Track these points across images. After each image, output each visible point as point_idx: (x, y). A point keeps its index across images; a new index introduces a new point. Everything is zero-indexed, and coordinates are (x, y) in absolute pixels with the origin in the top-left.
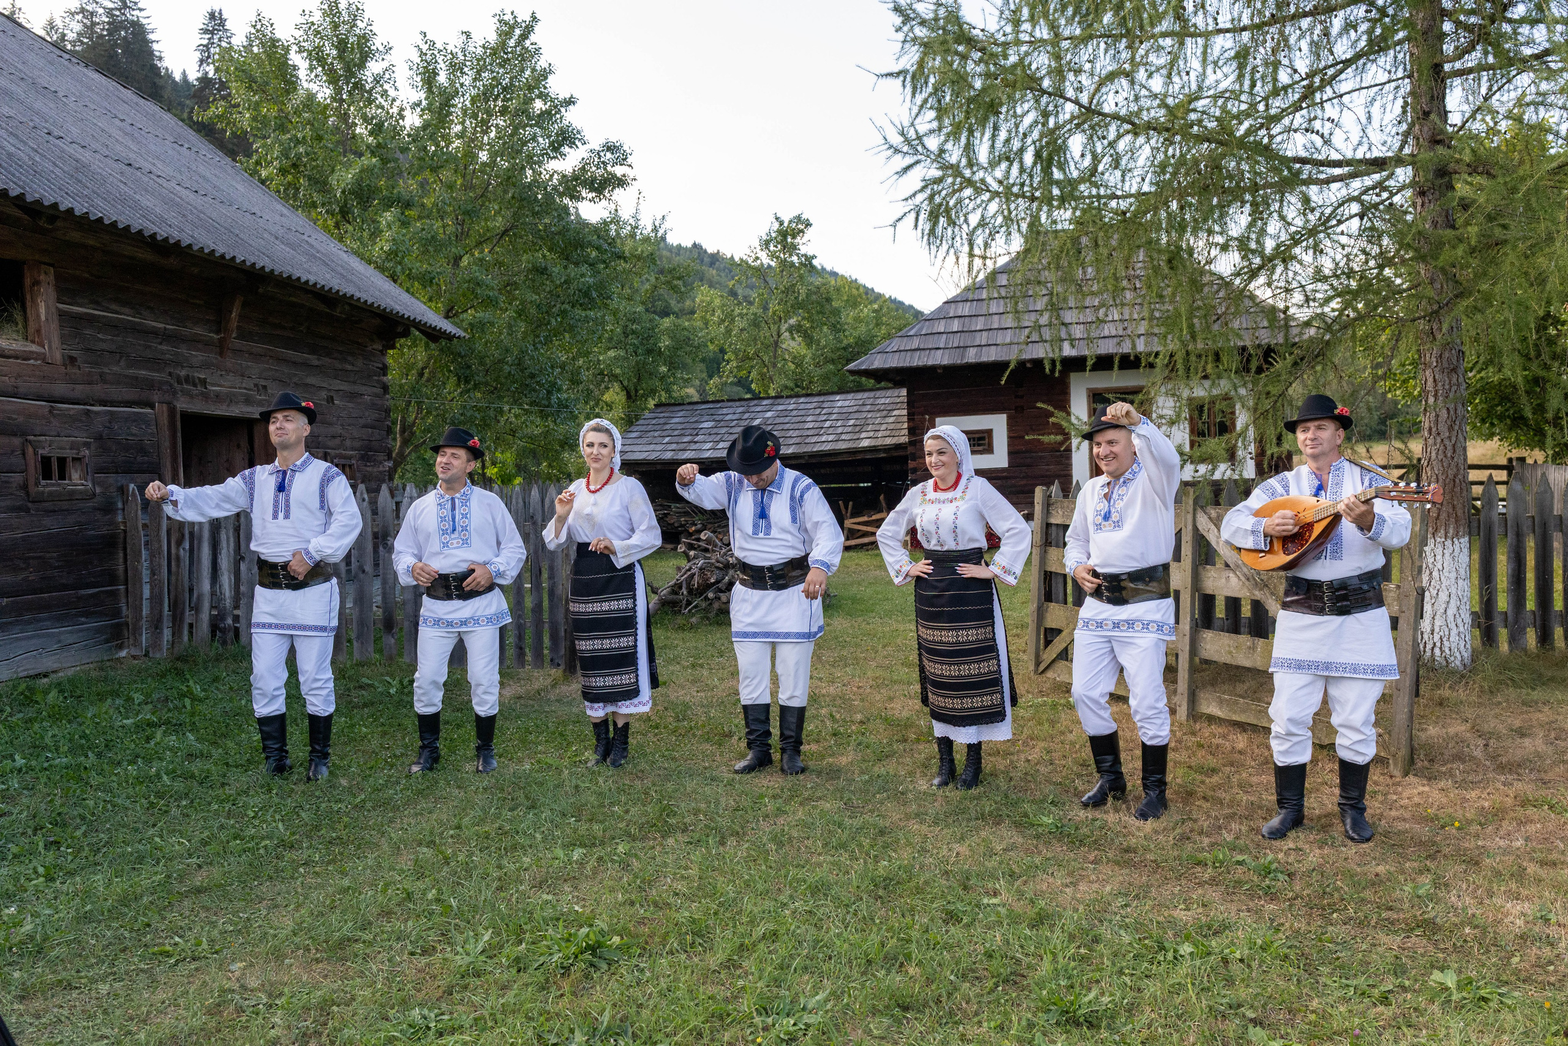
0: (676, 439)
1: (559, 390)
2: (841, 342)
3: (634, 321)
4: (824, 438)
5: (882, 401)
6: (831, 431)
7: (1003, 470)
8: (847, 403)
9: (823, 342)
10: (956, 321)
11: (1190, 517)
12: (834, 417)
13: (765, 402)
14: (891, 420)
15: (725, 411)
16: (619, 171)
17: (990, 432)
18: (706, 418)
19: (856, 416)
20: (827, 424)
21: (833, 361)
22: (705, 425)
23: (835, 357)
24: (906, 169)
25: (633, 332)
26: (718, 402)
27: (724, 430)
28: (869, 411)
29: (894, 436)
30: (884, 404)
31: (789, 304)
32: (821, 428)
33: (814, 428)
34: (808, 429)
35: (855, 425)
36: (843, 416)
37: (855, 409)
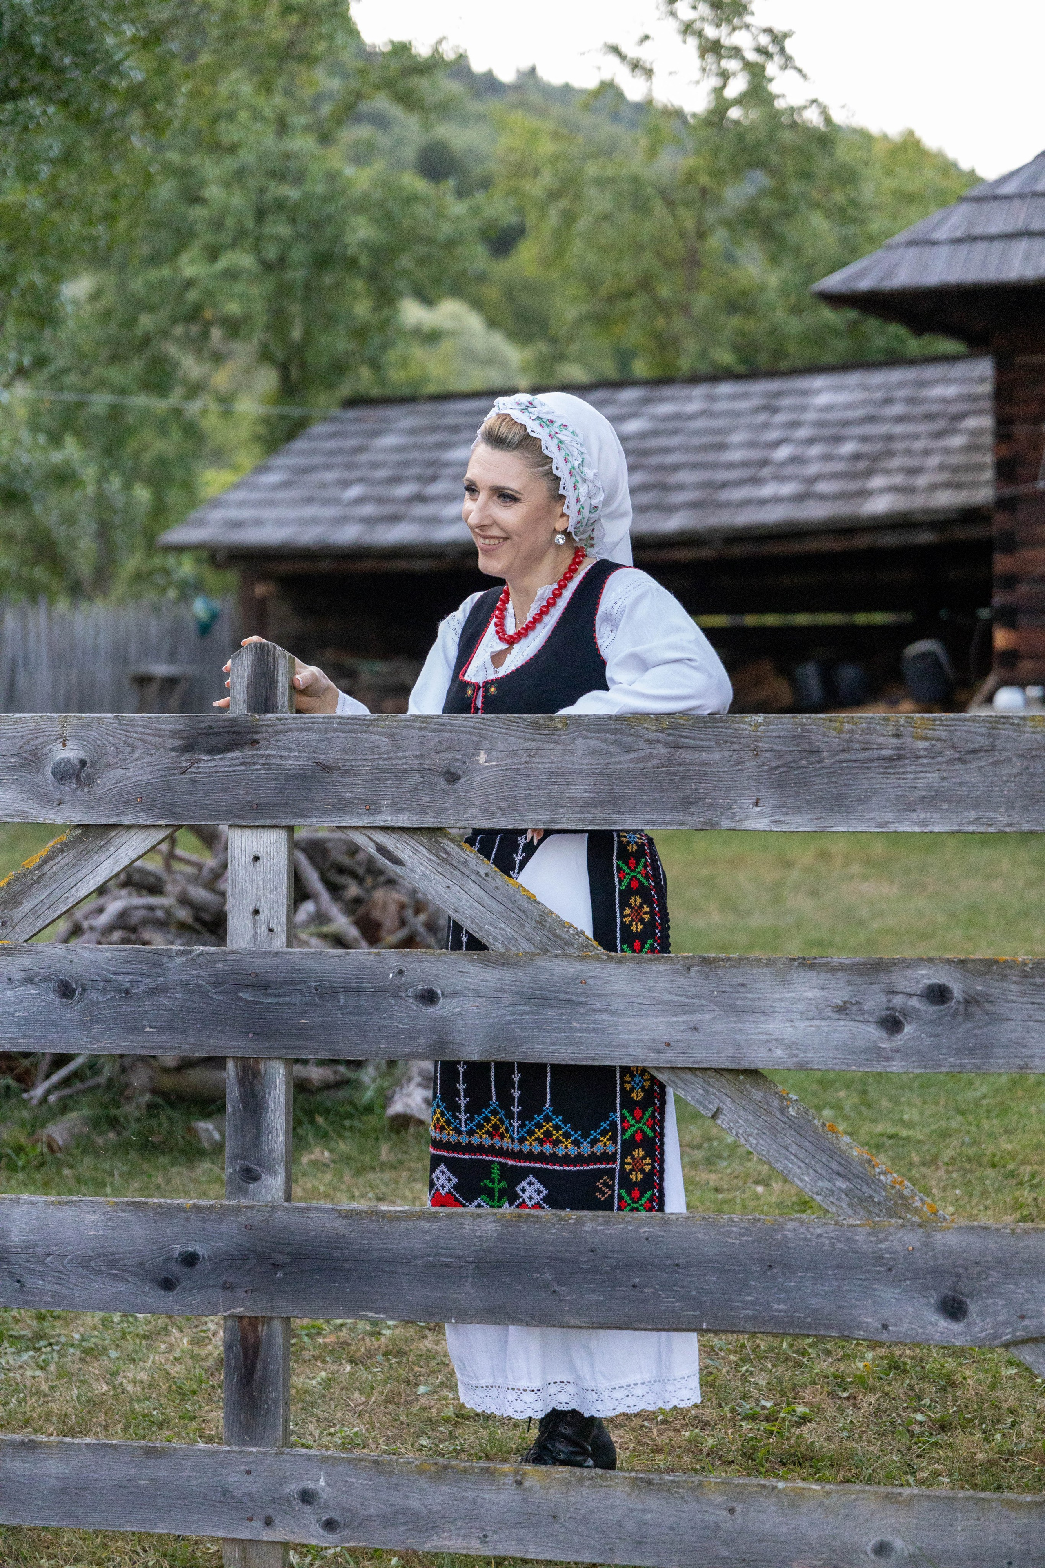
0: (377, 491)
3: (279, 175)
5: (938, 391)
6: (790, 470)
8: (842, 398)
12: (803, 433)
13: (628, 395)
14: (957, 441)
19: (866, 429)
20: (783, 453)
25: (280, 205)
28: (901, 419)
29: (959, 486)
30: (944, 401)
31: (723, 155)
32: (765, 463)
33: (745, 464)
34: (730, 466)
35: (856, 457)
36: (829, 432)
37: (862, 412)
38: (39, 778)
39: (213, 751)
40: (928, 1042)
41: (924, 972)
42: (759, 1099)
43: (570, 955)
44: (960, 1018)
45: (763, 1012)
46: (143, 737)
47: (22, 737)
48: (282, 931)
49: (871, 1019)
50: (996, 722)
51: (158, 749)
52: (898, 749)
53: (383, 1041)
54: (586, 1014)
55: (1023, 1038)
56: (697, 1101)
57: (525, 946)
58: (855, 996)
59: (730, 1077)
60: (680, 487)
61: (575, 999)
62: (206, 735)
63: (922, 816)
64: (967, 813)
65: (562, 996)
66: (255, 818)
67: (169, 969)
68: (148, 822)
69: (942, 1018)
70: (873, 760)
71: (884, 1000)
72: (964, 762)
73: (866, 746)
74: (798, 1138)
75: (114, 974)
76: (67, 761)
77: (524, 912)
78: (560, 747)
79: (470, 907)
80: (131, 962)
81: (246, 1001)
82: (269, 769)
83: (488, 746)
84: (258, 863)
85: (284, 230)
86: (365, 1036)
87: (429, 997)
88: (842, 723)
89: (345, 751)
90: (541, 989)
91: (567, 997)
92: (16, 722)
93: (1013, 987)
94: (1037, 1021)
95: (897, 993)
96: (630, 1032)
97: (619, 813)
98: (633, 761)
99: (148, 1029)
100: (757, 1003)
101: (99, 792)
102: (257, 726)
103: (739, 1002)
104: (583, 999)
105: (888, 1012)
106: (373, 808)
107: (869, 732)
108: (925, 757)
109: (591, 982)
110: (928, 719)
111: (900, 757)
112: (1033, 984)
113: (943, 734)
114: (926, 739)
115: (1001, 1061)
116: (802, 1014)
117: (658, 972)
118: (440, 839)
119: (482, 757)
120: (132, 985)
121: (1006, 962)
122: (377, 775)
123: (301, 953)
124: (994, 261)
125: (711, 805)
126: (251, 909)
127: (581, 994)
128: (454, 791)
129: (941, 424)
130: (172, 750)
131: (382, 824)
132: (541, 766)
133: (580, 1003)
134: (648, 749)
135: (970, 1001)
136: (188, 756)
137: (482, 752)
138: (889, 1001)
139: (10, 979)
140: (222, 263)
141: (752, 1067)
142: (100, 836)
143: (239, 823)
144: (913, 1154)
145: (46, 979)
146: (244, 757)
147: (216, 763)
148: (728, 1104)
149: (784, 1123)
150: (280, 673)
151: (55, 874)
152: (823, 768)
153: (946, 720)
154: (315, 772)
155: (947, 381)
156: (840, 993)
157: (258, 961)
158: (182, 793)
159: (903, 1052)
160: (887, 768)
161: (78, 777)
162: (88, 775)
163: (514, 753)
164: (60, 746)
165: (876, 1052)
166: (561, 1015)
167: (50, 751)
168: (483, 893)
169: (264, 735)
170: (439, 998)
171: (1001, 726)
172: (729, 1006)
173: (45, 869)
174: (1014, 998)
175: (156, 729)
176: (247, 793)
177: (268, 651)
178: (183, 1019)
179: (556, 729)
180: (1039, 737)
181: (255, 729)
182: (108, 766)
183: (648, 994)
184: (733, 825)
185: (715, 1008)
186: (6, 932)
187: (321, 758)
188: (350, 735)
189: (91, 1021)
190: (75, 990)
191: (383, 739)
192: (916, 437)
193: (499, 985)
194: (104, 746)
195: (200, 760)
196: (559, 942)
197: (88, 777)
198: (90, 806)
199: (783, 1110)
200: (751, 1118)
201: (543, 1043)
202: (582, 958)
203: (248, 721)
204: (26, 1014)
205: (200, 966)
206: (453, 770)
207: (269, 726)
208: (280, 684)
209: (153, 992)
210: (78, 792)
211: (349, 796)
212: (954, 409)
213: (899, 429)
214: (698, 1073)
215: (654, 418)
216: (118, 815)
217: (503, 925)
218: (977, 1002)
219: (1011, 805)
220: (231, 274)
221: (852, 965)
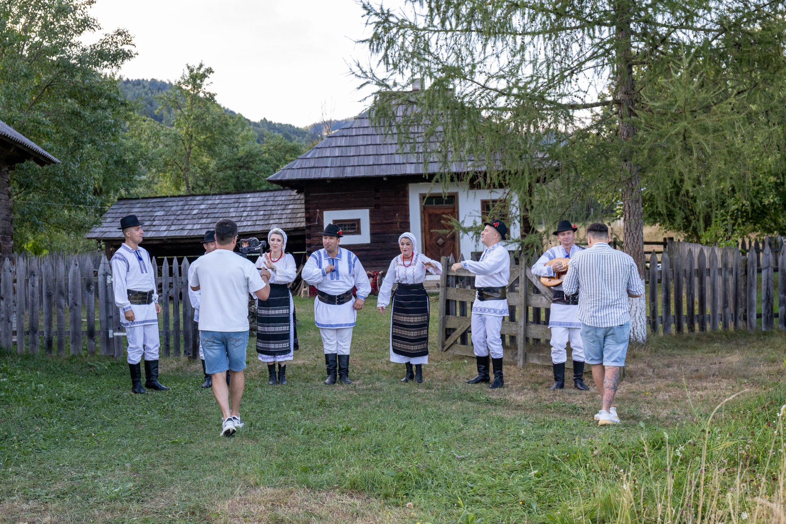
2: (236, 155)
4: (245, 224)
5: (280, 198)
6: (248, 218)
7: (367, 245)
8: (256, 200)
9: (224, 155)
10: (337, 149)
11: (523, 271)
12: (249, 209)
13: (198, 198)
14: (289, 211)
15: (170, 204)
16: (126, 48)
17: (358, 221)
18: (158, 209)
19: (264, 208)
20: (245, 214)
21: (230, 168)
22: (159, 213)
23: (232, 164)
24: (362, 86)
26: (164, 197)
27: (173, 218)
28: (272, 205)
31: (199, 127)
32: (241, 216)
33: (236, 217)
35: (264, 215)
36: (255, 208)
37: (262, 204)
124: (308, 173)
129: (283, 207)
192: (278, 210)
213: (273, 208)
215: (207, 204)
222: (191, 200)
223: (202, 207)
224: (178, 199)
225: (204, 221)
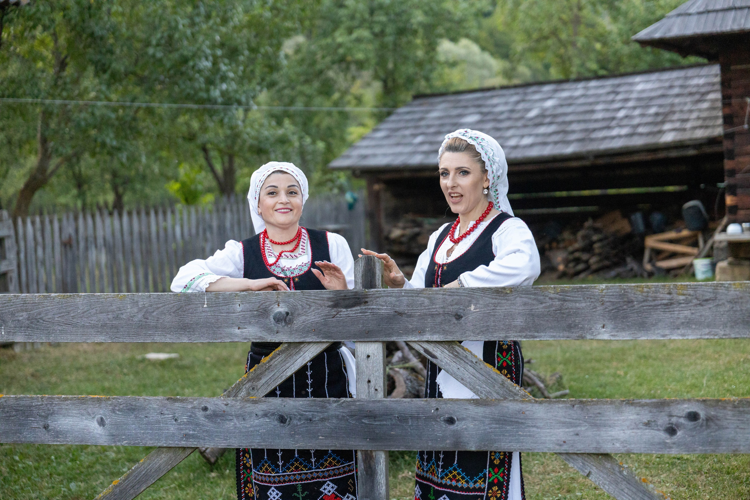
0: (429, 139)
1: (224, 79)
4: (615, 132)
5: (695, 81)
6: (625, 122)
8: (649, 86)
12: (631, 104)
13: (547, 88)
14: (705, 105)
15: (495, 101)
18: (472, 110)
19: (660, 101)
20: (621, 114)
25: (381, 7)
26: (487, 90)
28: (678, 95)
29: (707, 127)
30: (698, 86)
32: (613, 119)
33: (604, 119)
34: (596, 121)
35: (657, 114)
36: (643, 103)
37: (659, 93)
38: (268, 321)
39: (347, 307)
40: (689, 439)
41: (686, 406)
42: (609, 467)
43: (517, 400)
44: (704, 427)
45: (610, 426)
46: (315, 301)
47: (259, 302)
48: (381, 390)
49: (661, 429)
50: (717, 286)
51: (322, 306)
52: (670, 300)
53: (430, 442)
54: (525, 428)
55: (735, 437)
56: (579, 468)
57: (495, 396)
58: (653, 418)
59: (595, 457)
60: (573, 132)
61: (520, 421)
62: (343, 299)
63: (683, 331)
64: (704, 330)
65: (513, 420)
66: (367, 337)
67: (329, 409)
68: (318, 341)
69: (695, 428)
70: (658, 305)
71: (667, 419)
72: (702, 305)
73: (655, 299)
74: (628, 486)
75: (304, 411)
76: (280, 313)
77: (495, 380)
78: (509, 302)
79: (469, 378)
80: (312, 406)
81: (365, 424)
82: (373, 315)
83: (475, 302)
84: (369, 359)
85: (383, 18)
86: (421, 440)
87: (451, 421)
88: (643, 288)
89: (408, 306)
90: (504, 416)
91: (516, 420)
92: (256, 296)
93: (729, 413)
94: (741, 428)
95: (673, 416)
96: (546, 436)
97: (538, 332)
98: (544, 307)
99: (320, 437)
100: (606, 422)
101: (295, 327)
102: (367, 295)
103: (598, 422)
104: (523, 421)
105: (670, 425)
106: (422, 332)
107: (656, 292)
108: (683, 303)
109: (527, 413)
110: (684, 285)
111: (671, 304)
112: (739, 411)
113: (692, 293)
114: (684, 295)
115: (724, 448)
116: (628, 427)
117: (559, 408)
118: (454, 346)
119: (472, 307)
120: (313, 417)
121: (725, 401)
122: (423, 317)
123: (390, 401)
124: (718, 22)
125: (581, 328)
126: (367, 380)
127: (523, 419)
128: (460, 323)
129: (697, 97)
130: (328, 307)
131: (426, 339)
132: (501, 311)
133: (522, 423)
134: (550, 302)
135: (708, 419)
136: (335, 309)
137: (472, 305)
138: (670, 420)
139: (256, 415)
140: (355, 35)
141: (605, 452)
142: (296, 347)
143: (360, 340)
144: (690, 468)
145: (273, 414)
146: (361, 309)
147: (348, 312)
148: (594, 470)
149: (622, 478)
150: (377, 270)
151: (276, 365)
152: (634, 309)
153: (693, 286)
154: (394, 316)
155: (699, 76)
156: (646, 417)
157: (370, 405)
158: (333, 327)
159: (678, 444)
160: (665, 309)
161: (285, 320)
162: (290, 319)
163: (487, 305)
164: (277, 306)
165: (664, 445)
166: (513, 428)
167: (272, 308)
168: (474, 371)
169: (370, 299)
170: (455, 421)
171: (719, 288)
172: (593, 423)
173: (271, 363)
174: (730, 418)
175: (321, 297)
176: (363, 326)
177: (371, 259)
178: (336, 433)
179: (507, 293)
180: (738, 293)
181: (366, 296)
182: (299, 315)
183: (554, 418)
184: (592, 337)
185: (587, 424)
186: (254, 392)
187: (397, 309)
188: (410, 298)
189: (294, 434)
190: (286, 420)
191: (426, 300)
192: (685, 104)
193: (484, 415)
194: (297, 306)
195: (341, 311)
196: (511, 393)
197: (290, 320)
198: (291, 333)
199: (621, 472)
200: (605, 476)
201: (505, 442)
202: (522, 402)
203: (363, 293)
204: (264, 431)
205: (344, 408)
206: (459, 314)
207: (373, 295)
208: (377, 275)
209: (323, 420)
210: (286, 327)
211: (411, 327)
212: (703, 90)
213: (677, 100)
214: (579, 455)
215: (559, 98)
216: (304, 337)
217: (484, 386)
218: (712, 420)
219: (725, 325)
220: (359, 40)
221: (652, 403)
222: (535, 92)
223: (549, 103)
224: (512, 91)
225: (542, 130)
